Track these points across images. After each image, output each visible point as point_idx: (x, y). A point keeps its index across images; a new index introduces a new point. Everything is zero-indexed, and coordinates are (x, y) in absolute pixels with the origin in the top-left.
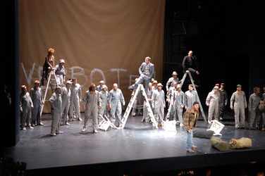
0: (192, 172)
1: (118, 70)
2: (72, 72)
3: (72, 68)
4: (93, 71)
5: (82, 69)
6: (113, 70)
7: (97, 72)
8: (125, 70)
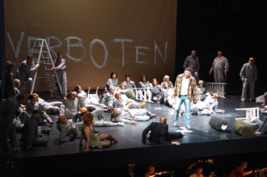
0: (211, 161)
1: (122, 40)
2: (68, 42)
3: (68, 39)
4: (92, 42)
5: (80, 39)
6: (117, 40)
7: (97, 44)
8: (131, 41)
